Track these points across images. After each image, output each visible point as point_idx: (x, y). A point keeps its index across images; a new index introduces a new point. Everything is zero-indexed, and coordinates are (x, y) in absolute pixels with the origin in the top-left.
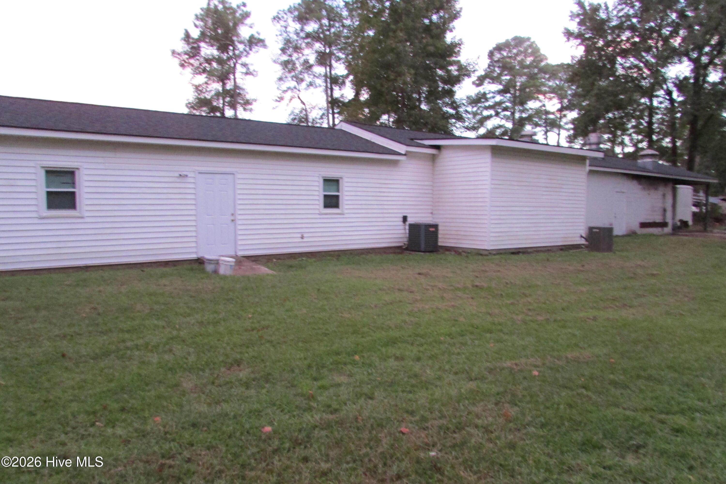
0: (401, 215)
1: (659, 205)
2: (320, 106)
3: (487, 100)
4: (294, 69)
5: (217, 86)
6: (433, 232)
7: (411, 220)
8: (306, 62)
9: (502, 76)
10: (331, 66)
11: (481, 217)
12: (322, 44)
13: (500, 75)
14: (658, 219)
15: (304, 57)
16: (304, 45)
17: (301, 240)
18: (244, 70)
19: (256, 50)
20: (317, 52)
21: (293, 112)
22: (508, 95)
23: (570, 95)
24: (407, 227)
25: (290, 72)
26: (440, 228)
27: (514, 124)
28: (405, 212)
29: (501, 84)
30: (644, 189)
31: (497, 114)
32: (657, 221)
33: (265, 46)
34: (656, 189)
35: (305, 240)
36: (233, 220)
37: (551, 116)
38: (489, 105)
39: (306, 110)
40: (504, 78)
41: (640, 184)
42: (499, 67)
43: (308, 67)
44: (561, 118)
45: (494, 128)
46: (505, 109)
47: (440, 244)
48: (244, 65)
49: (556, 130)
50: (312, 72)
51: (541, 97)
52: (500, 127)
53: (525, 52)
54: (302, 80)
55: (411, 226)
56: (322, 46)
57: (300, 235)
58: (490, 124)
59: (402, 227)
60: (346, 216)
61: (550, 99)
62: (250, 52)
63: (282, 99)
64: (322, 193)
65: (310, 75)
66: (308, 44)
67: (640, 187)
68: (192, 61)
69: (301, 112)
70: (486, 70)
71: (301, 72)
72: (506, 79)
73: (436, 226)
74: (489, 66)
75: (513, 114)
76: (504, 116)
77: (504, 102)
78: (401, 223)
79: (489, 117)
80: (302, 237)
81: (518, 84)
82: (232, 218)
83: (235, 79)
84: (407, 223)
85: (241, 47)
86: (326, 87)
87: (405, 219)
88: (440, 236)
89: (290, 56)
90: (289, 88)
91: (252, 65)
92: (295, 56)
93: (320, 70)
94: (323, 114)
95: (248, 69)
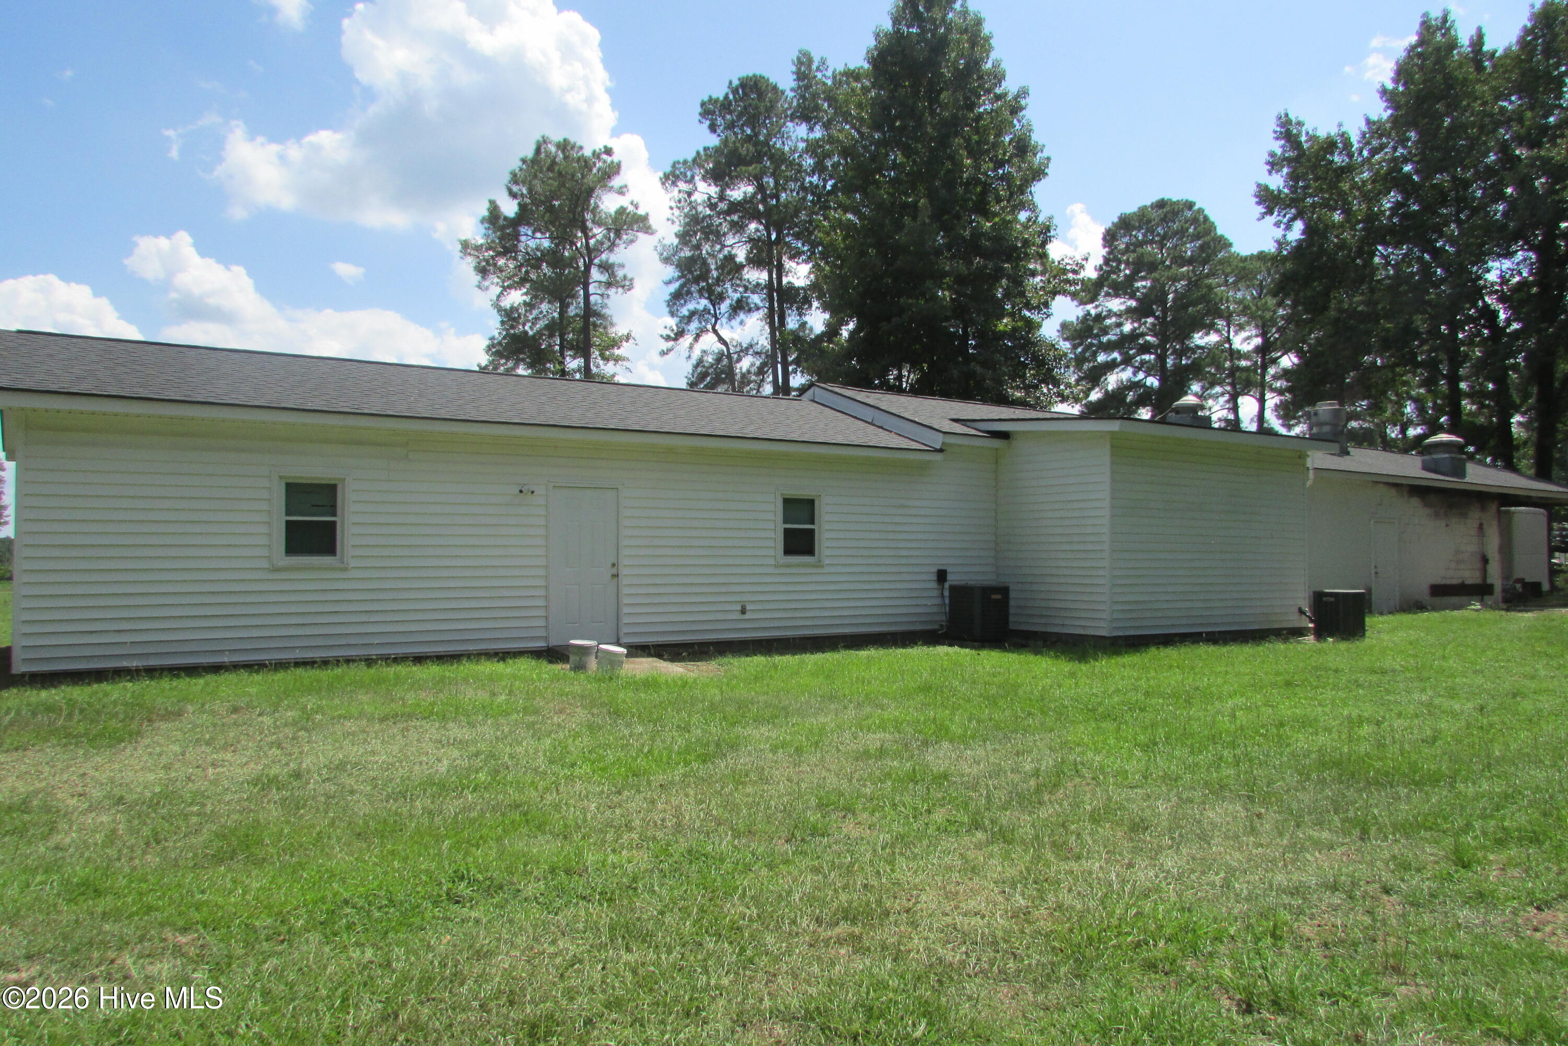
0: (935, 570)
1: (1470, 547)
2: (758, 348)
3: (1105, 331)
4: (704, 276)
5: (548, 309)
6: (997, 601)
7: (952, 579)
8: (730, 258)
9: (1136, 281)
10: (780, 268)
11: (1094, 573)
12: (761, 223)
13: (1131, 279)
14: (1470, 576)
15: (726, 251)
16: (725, 228)
17: (738, 616)
18: (604, 278)
19: (630, 237)
20: (751, 240)
21: (700, 362)
22: (1150, 320)
23: (1282, 317)
24: (946, 593)
25: (697, 280)
26: (1012, 595)
27: (1162, 380)
28: (942, 563)
29: (1132, 296)
30: (1437, 515)
31: (1127, 361)
32: (1469, 582)
33: (648, 230)
34: (1464, 515)
35: (747, 616)
36: (613, 576)
37: (1243, 363)
38: (1109, 341)
39: (729, 356)
40: (1139, 284)
41: (1427, 505)
42: (1127, 263)
43: (731, 267)
44: (1264, 368)
45: (1119, 388)
46: (1146, 348)
47: (1012, 626)
48: (606, 267)
49: (1255, 392)
50: (741, 279)
51: (1221, 323)
52: (1133, 385)
53: (1182, 232)
54: (721, 297)
55: (953, 589)
56: (761, 227)
57: (739, 608)
58: (1113, 380)
59: (936, 593)
60: (826, 570)
61: (1241, 327)
62: (617, 241)
63: (680, 334)
64: (781, 527)
65: (738, 286)
66: (733, 225)
67: (1428, 511)
68: (501, 262)
69: (719, 360)
70: (1101, 268)
71: (718, 281)
72: (1144, 287)
73: (1004, 591)
74: (1107, 261)
75: (1162, 358)
76: (1143, 363)
77: (1143, 335)
78: (934, 585)
79: (1110, 366)
80: (743, 611)
81: (1171, 296)
82: (614, 571)
83: (587, 296)
84: (947, 585)
85: (598, 232)
86: (771, 309)
87: (942, 576)
88: (1012, 611)
89: (698, 247)
90: (693, 313)
91: (622, 266)
92: (706, 248)
93: (758, 276)
94: (764, 365)
95: (612, 275)
